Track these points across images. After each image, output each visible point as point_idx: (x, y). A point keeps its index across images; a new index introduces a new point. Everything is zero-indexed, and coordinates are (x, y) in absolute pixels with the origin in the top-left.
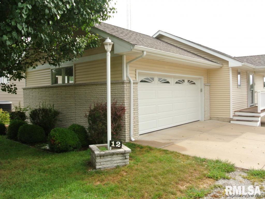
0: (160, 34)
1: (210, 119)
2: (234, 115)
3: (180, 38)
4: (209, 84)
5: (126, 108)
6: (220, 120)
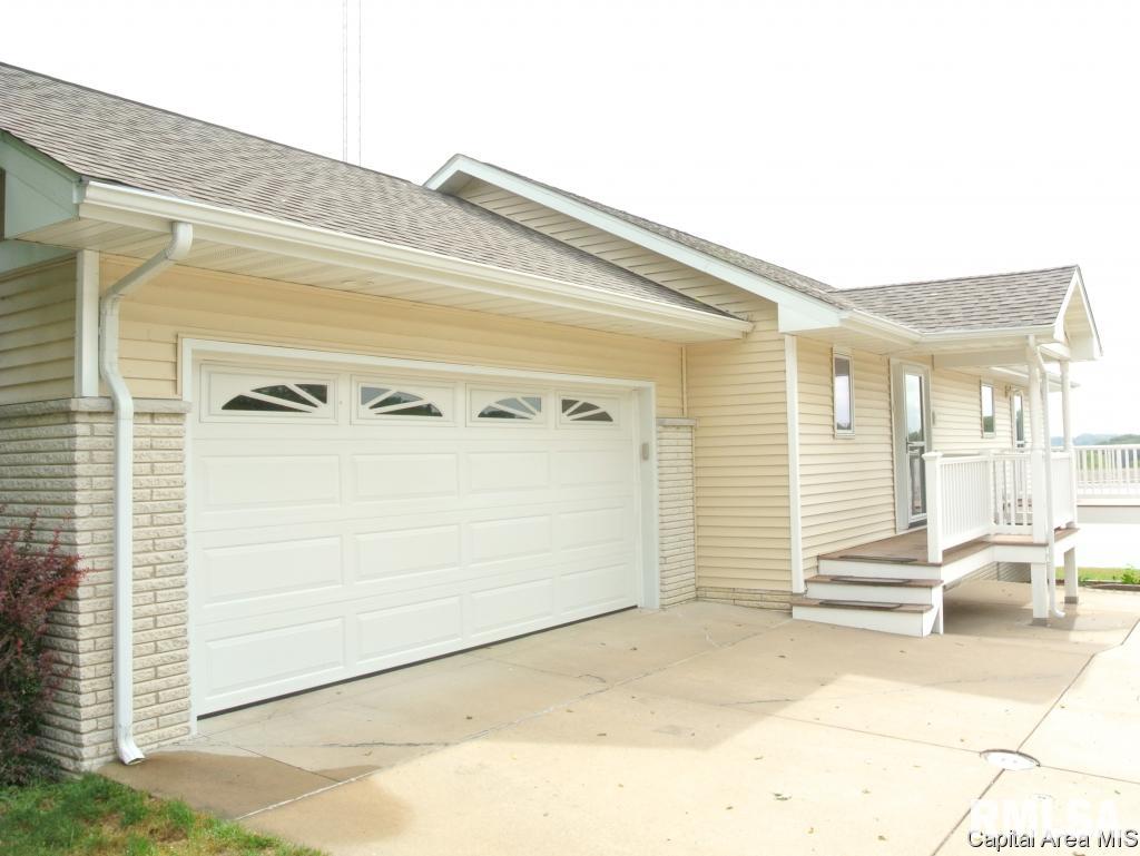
0: (459, 173)
1: (697, 598)
2: (813, 574)
3: (505, 171)
4: (687, 417)
5: (81, 565)
6: (745, 603)
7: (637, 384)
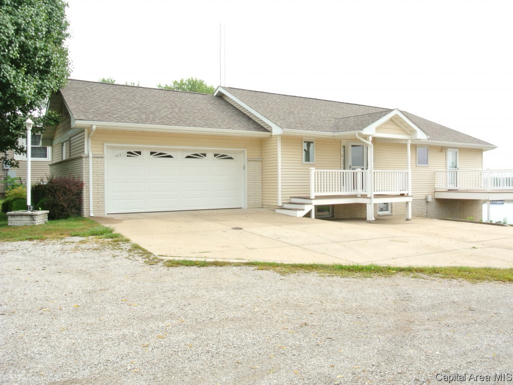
0: (219, 91)
1: (262, 208)
5: (84, 183)
7: (243, 150)
